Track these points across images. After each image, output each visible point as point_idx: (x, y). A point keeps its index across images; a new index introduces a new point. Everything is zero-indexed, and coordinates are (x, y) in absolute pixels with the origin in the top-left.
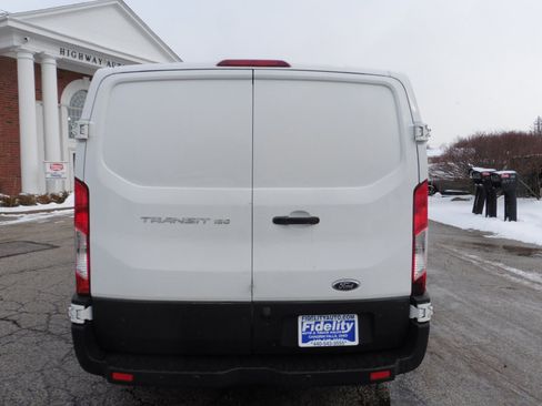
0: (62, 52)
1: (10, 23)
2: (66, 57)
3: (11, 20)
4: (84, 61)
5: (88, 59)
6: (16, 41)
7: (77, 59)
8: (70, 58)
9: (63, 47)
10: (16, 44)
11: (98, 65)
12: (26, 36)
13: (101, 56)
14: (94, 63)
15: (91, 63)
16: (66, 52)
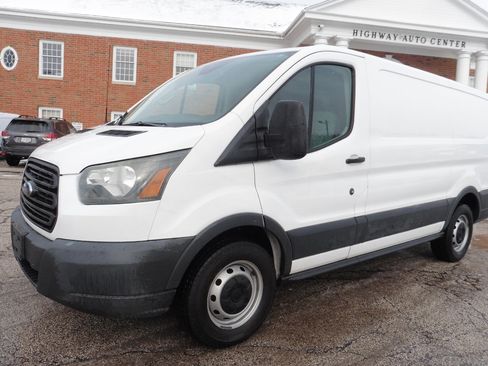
0: (355, 33)
1: (307, 16)
2: (358, 37)
3: (308, 12)
4: (378, 39)
5: (382, 36)
6: (314, 30)
7: (370, 38)
8: (363, 37)
9: (356, 28)
10: (312, 31)
11: (392, 40)
12: (320, 23)
13: (396, 32)
14: (388, 40)
15: (384, 40)
16: (359, 32)
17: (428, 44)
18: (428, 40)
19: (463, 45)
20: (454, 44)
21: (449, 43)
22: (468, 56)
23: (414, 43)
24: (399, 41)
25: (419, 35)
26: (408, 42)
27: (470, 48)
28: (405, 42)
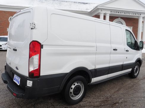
0: (111, 12)
1: (98, 7)
2: (112, 13)
3: (99, 6)
4: (117, 13)
5: (118, 13)
6: (100, 11)
7: (115, 13)
8: (113, 13)
9: (111, 11)
10: (99, 12)
11: (121, 14)
12: (102, 9)
13: (122, 11)
14: (120, 14)
15: (119, 14)
16: (112, 12)
17: (131, 15)
18: (131, 13)
19: (140, 15)
20: (138, 14)
21: (137, 14)
22: (142, 18)
23: (127, 14)
24: (123, 14)
25: (128, 12)
26: (125, 14)
27: (142, 16)
28: (124, 14)
